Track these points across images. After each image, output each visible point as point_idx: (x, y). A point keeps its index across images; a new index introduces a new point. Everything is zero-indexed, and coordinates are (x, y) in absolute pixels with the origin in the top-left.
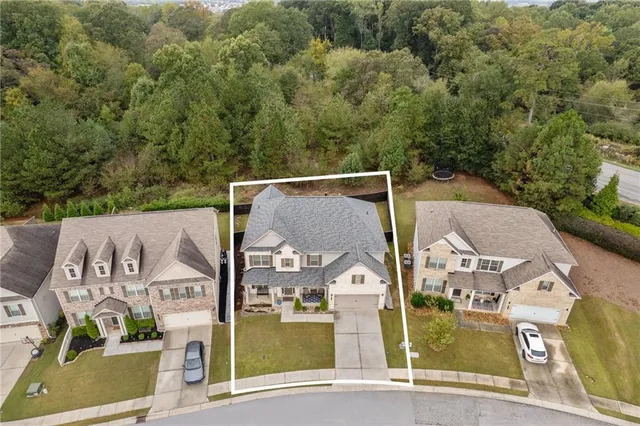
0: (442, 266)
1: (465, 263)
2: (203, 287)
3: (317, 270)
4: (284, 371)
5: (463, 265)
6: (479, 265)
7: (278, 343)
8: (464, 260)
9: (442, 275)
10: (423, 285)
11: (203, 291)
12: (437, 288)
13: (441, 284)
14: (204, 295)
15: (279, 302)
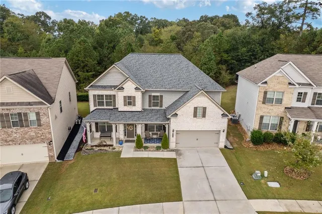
0: (279, 101)
1: (301, 97)
2: (38, 114)
3: (158, 111)
4: (119, 206)
5: (299, 100)
6: (314, 99)
7: (115, 176)
8: (300, 94)
9: (279, 110)
10: (261, 123)
11: (39, 119)
12: (274, 127)
13: (277, 121)
14: (40, 125)
15: (121, 142)
